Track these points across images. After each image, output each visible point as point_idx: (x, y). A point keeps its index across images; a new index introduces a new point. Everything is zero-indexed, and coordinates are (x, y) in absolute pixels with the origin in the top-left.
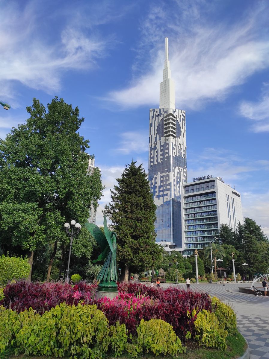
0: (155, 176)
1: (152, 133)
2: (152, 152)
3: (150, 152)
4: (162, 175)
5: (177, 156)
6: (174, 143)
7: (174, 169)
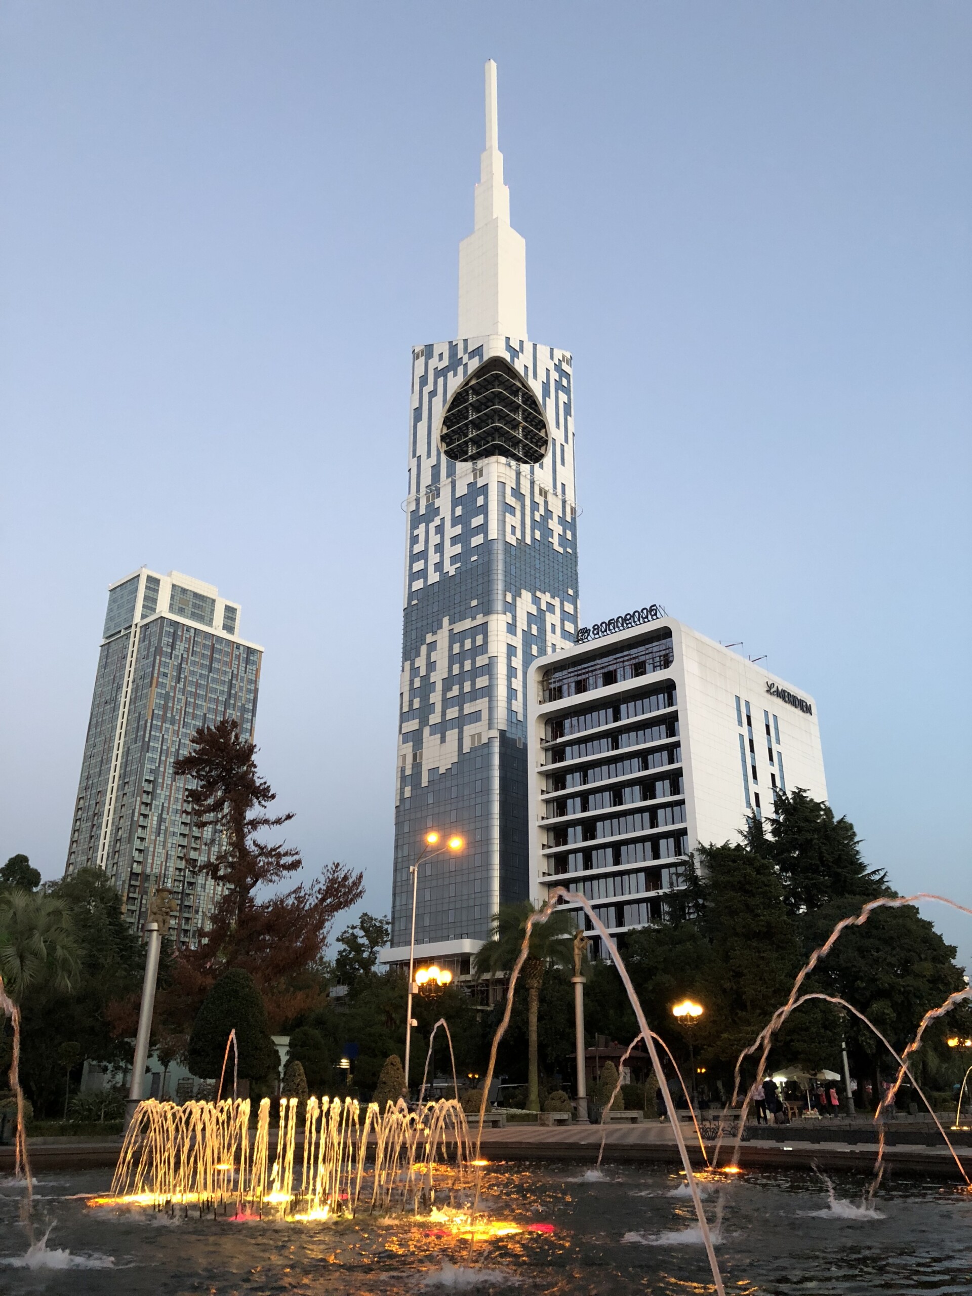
0: (429, 638)
1: (422, 450)
2: (421, 531)
3: (412, 533)
4: (459, 627)
5: (528, 541)
6: (511, 483)
7: (509, 598)
